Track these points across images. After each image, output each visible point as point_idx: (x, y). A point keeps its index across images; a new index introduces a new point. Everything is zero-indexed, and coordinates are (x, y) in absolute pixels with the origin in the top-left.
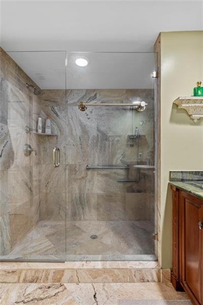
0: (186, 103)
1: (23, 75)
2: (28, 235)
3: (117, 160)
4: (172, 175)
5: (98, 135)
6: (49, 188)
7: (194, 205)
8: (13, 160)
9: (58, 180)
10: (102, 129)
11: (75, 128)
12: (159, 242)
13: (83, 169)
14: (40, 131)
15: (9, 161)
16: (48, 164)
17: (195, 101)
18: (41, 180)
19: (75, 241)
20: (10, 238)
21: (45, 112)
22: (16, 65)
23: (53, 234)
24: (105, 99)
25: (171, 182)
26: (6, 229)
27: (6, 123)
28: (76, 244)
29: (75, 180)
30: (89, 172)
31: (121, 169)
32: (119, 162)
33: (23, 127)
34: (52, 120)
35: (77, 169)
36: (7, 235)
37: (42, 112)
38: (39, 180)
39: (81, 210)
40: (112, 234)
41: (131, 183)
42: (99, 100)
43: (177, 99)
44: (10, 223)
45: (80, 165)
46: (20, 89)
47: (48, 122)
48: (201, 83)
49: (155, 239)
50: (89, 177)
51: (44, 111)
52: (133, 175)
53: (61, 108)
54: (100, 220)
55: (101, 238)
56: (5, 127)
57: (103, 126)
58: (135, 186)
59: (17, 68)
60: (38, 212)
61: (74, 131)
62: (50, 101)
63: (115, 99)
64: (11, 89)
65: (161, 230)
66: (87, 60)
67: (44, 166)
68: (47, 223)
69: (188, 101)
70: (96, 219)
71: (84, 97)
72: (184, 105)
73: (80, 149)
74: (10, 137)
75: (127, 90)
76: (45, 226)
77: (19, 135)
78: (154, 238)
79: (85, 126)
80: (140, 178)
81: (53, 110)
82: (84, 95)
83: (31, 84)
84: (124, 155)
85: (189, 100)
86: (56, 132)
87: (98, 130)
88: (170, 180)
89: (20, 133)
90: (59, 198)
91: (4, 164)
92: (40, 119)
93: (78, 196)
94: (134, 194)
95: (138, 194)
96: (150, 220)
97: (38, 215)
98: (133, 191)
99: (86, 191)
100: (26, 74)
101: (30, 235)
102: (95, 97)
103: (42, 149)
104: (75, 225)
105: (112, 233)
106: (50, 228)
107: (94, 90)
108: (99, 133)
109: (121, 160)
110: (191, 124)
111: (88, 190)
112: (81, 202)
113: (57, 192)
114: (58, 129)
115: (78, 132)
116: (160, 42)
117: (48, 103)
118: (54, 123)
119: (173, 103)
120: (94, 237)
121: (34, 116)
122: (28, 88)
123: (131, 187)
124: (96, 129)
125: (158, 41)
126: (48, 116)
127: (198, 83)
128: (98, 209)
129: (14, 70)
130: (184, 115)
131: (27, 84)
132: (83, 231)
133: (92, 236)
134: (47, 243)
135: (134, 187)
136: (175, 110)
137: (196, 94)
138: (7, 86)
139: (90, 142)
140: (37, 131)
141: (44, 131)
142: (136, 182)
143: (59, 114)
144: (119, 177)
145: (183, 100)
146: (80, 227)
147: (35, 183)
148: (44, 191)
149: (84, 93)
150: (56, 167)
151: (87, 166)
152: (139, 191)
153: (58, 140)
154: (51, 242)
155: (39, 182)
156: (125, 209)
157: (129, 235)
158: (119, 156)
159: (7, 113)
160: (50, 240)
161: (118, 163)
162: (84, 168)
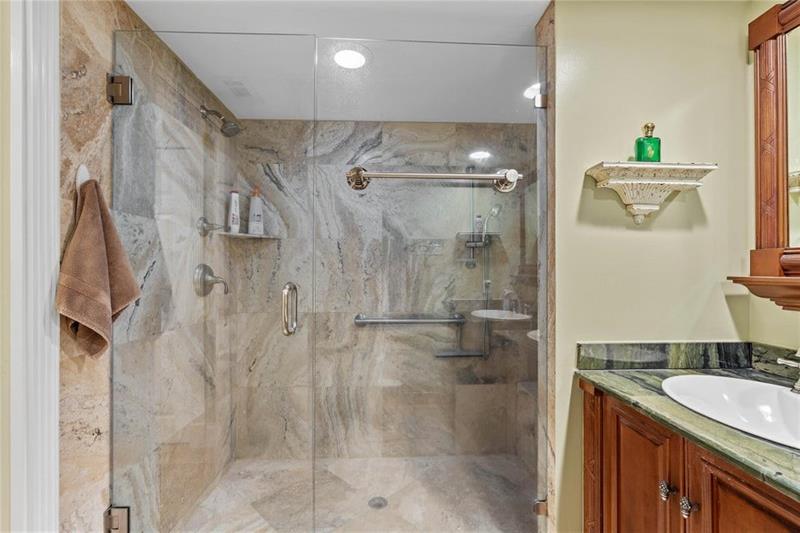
0: (617, 177)
1: (192, 86)
2: (204, 503)
3: (435, 302)
4: (582, 353)
5: (385, 239)
6: (257, 375)
7: (645, 437)
8: (166, 311)
9: (281, 354)
10: (397, 222)
11: (326, 219)
12: (549, 520)
13: (348, 325)
14: (235, 229)
15: (158, 314)
16: (254, 313)
17: (640, 173)
18: (235, 355)
19: (331, 517)
20: (158, 516)
21: (246, 179)
22: (177, 61)
23: (272, 498)
24: (403, 147)
25: (582, 372)
26: (150, 494)
27: (151, 215)
28: (332, 526)
29: (327, 353)
30: (364, 333)
31: (444, 323)
32: (439, 305)
33: (192, 220)
34: (267, 200)
35: (331, 325)
36: (152, 511)
37: (240, 177)
38: (231, 354)
39: (343, 431)
40: (422, 493)
41: (470, 361)
42: (389, 149)
43: (596, 167)
44: (160, 476)
45: (338, 315)
46: (186, 123)
47: (257, 204)
48: (653, 127)
49: (538, 512)
50: (362, 345)
51: (245, 175)
52: (475, 340)
53: (290, 168)
54: (390, 456)
55: (397, 506)
56: (147, 225)
57: (399, 214)
58: (479, 369)
59: (179, 69)
60: (229, 439)
61: (323, 228)
62: (262, 150)
63: (428, 146)
64: (164, 123)
65: (557, 492)
66: (363, 53)
67: (244, 317)
68: (251, 466)
69: (624, 172)
70: (379, 452)
71: (351, 141)
72: (613, 182)
73: (339, 272)
74: (160, 249)
75: (457, 124)
76: (249, 475)
77: (183, 243)
78: (536, 509)
79: (351, 214)
80: (491, 348)
81: (269, 172)
82: (351, 136)
83: (213, 108)
84: (450, 290)
85: (626, 169)
86: (278, 230)
87: (385, 224)
88: (578, 367)
89: (184, 239)
90: (283, 399)
91: (146, 323)
92: (235, 197)
93: (333, 394)
94: (476, 386)
95: (489, 387)
96: (516, 454)
97: (227, 447)
98: (475, 381)
99: (355, 382)
100: (200, 83)
101: (208, 503)
102: (377, 142)
103: (239, 273)
104: (326, 472)
105: (424, 490)
106: (262, 480)
107: (377, 124)
108: (389, 234)
109: (443, 302)
110: (629, 227)
111: (361, 378)
112: (340, 410)
113: (278, 385)
114: (282, 223)
115: (334, 230)
116: (552, 22)
117: (256, 154)
118: (272, 207)
119: (586, 175)
120: (379, 504)
121: (219, 191)
122: (204, 117)
123: (469, 368)
124: (381, 221)
125: (548, 17)
126: (256, 188)
127: (646, 127)
128: (384, 426)
129: (171, 74)
130: (612, 205)
131: (203, 107)
132: (348, 488)
133: (373, 500)
134: (256, 524)
135: (475, 370)
136: (591, 193)
137: (640, 156)
138: (154, 117)
139: (364, 255)
140: (227, 228)
141: (245, 228)
142: (483, 356)
143: (284, 182)
144: (438, 344)
145: (613, 169)
146: (340, 476)
147: (221, 365)
148: (245, 382)
149: (350, 132)
150: (289, 333)
151: (358, 317)
152: (488, 381)
153: (282, 249)
154: (268, 520)
155: (231, 360)
156: (452, 426)
157: (467, 493)
158: (439, 292)
159: (153, 189)
160: (263, 516)
161: (435, 310)
162: (350, 321)
